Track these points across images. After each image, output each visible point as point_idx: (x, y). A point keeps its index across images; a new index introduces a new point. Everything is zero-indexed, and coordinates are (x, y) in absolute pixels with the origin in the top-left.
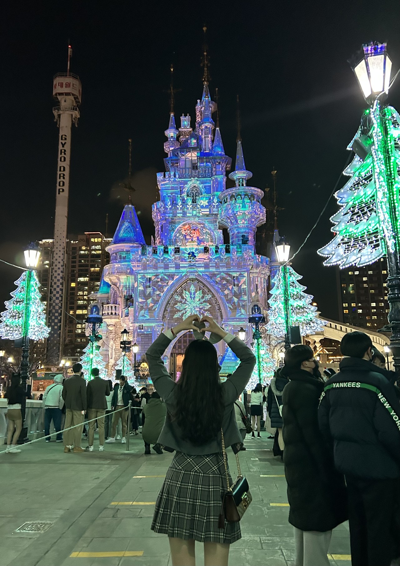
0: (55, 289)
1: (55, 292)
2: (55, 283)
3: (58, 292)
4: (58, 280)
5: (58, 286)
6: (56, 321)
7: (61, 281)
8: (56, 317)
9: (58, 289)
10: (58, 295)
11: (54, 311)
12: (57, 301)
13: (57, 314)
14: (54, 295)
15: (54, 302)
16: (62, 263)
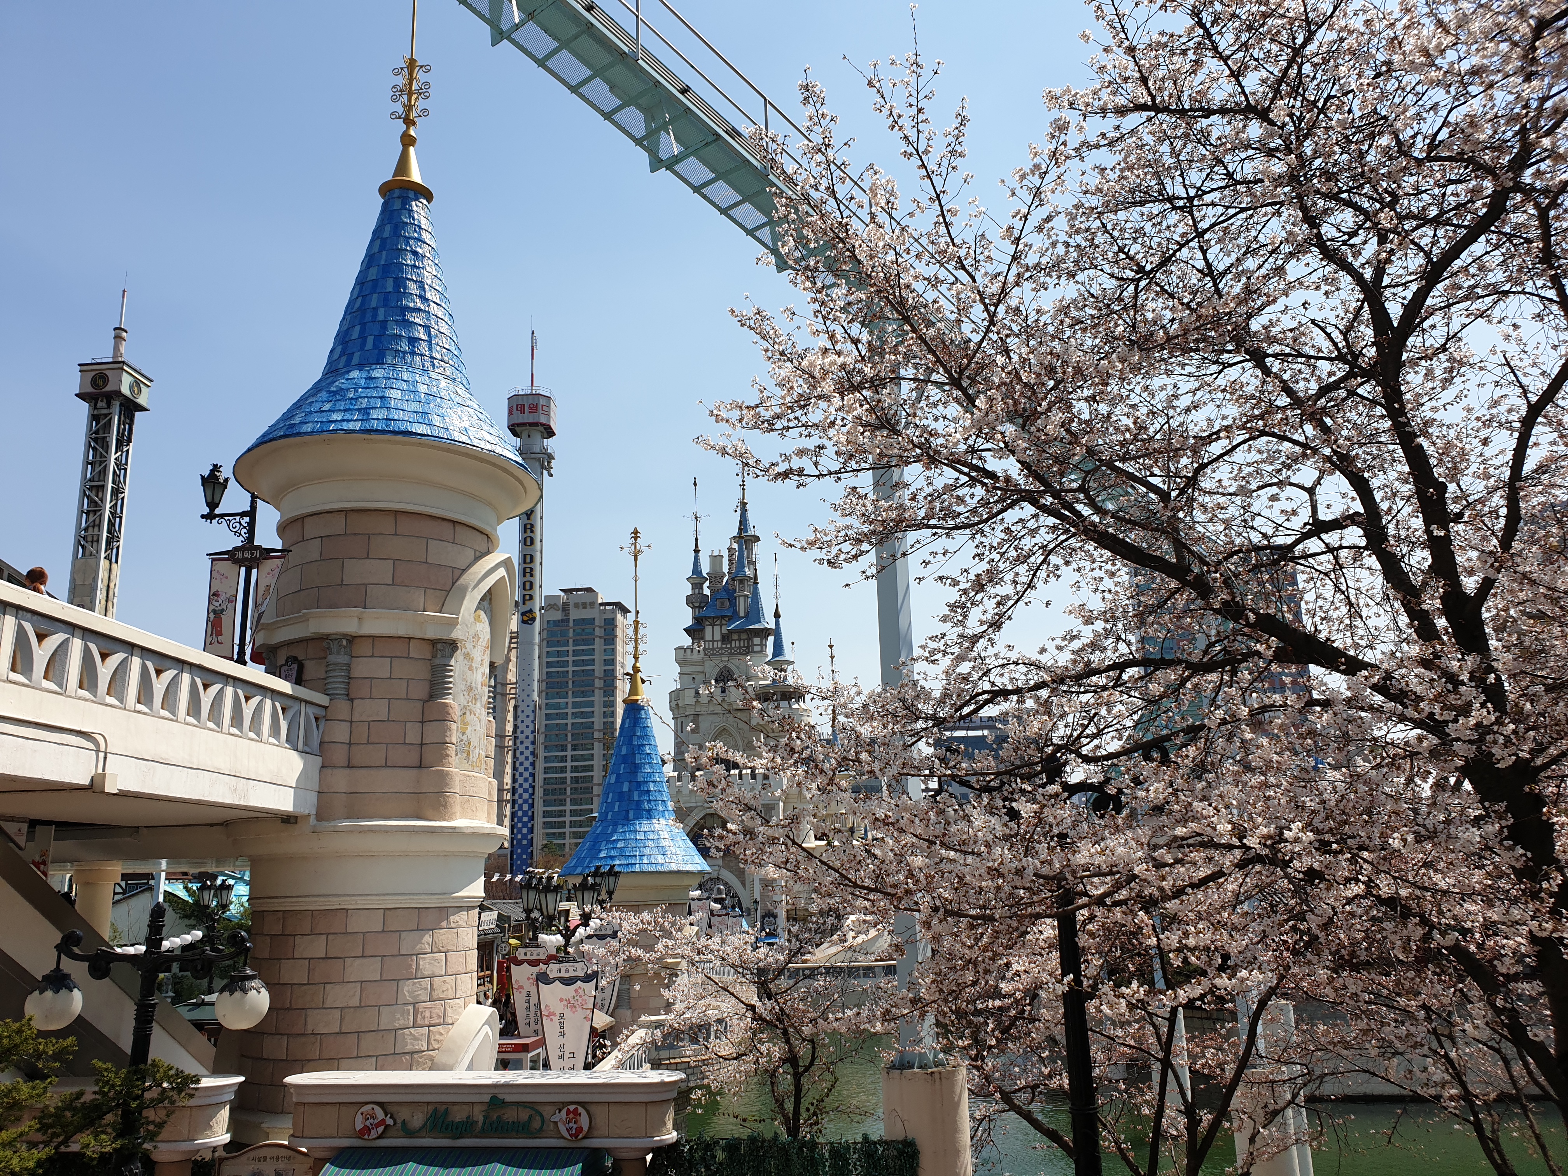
0: (521, 775)
1: (521, 780)
2: (521, 764)
3: (526, 780)
4: (527, 758)
5: (526, 769)
6: (525, 830)
7: (531, 759)
8: (525, 825)
9: (526, 775)
10: (526, 785)
11: (520, 813)
12: (526, 796)
13: (525, 819)
14: (521, 785)
15: (521, 796)
16: (531, 728)
